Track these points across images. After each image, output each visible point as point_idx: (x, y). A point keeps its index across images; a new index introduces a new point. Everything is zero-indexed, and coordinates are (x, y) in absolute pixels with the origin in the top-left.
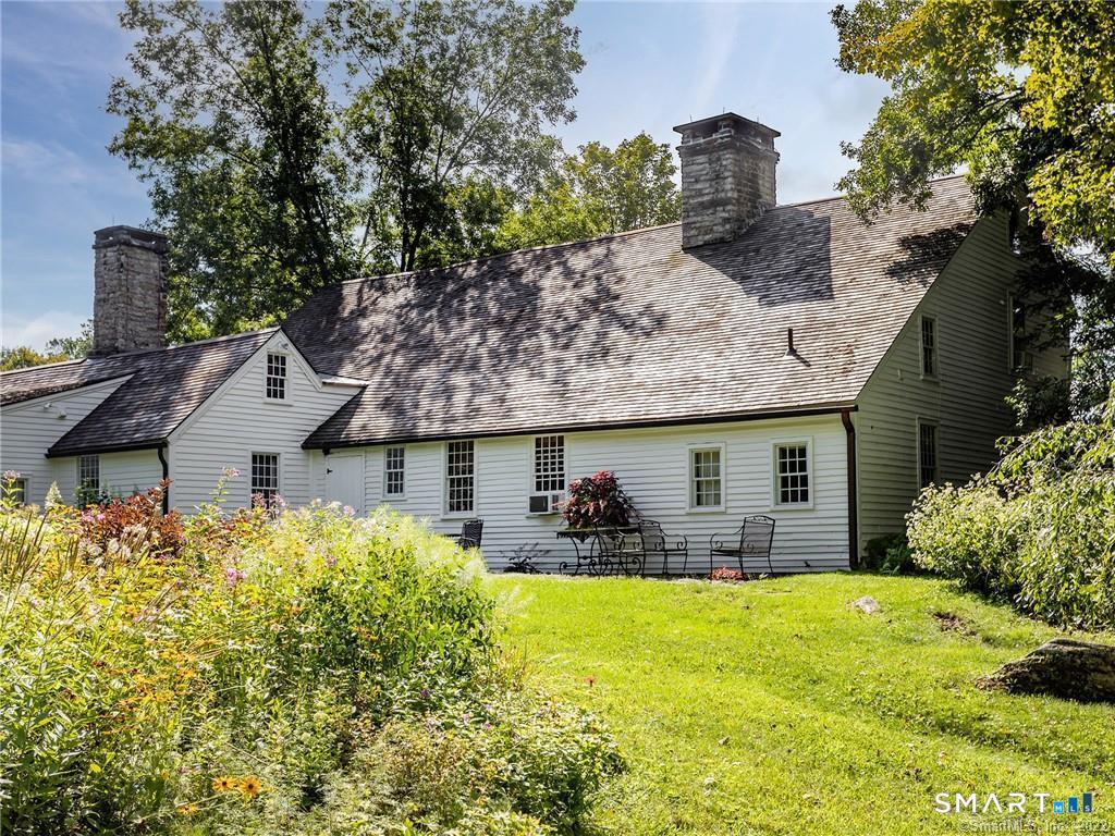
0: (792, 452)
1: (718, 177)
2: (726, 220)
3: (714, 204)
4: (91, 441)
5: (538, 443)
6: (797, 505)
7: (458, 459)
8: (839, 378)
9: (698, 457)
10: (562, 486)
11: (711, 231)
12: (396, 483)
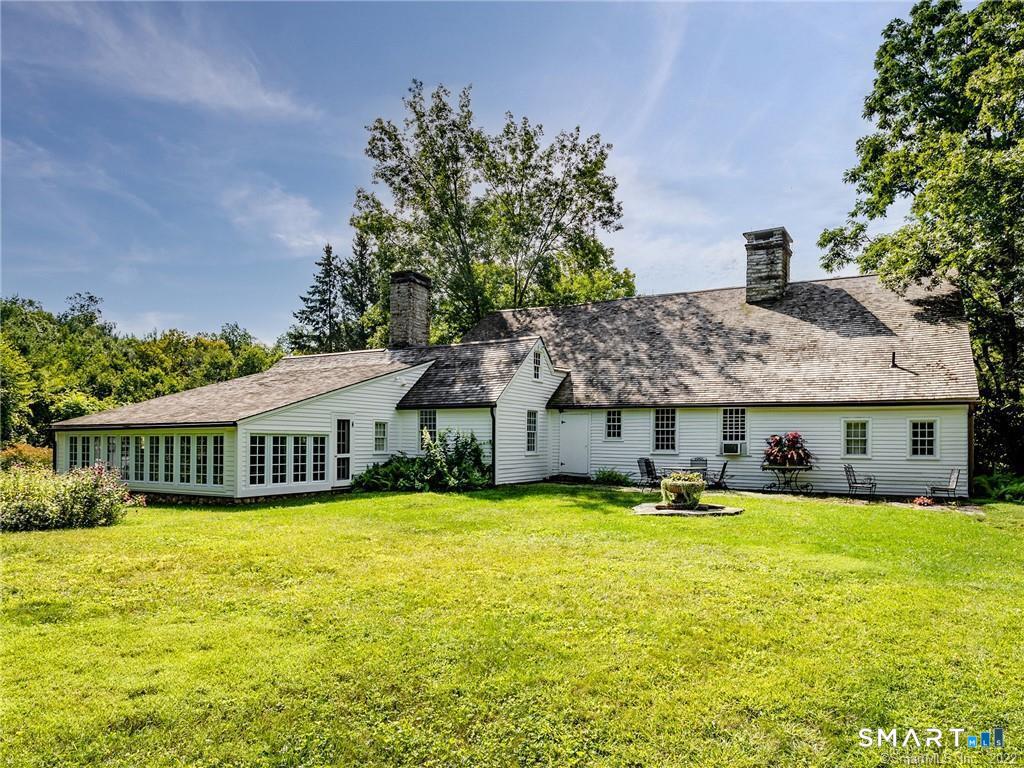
0: (923, 425)
1: (772, 263)
2: (777, 288)
3: (769, 278)
4: (429, 401)
5: (725, 412)
6: (926, 457)
7: (663, 419)
8: (951, 383)
9: (849, 426)
10: (743, 438)
11: (766, 293)
12: (614, 431)
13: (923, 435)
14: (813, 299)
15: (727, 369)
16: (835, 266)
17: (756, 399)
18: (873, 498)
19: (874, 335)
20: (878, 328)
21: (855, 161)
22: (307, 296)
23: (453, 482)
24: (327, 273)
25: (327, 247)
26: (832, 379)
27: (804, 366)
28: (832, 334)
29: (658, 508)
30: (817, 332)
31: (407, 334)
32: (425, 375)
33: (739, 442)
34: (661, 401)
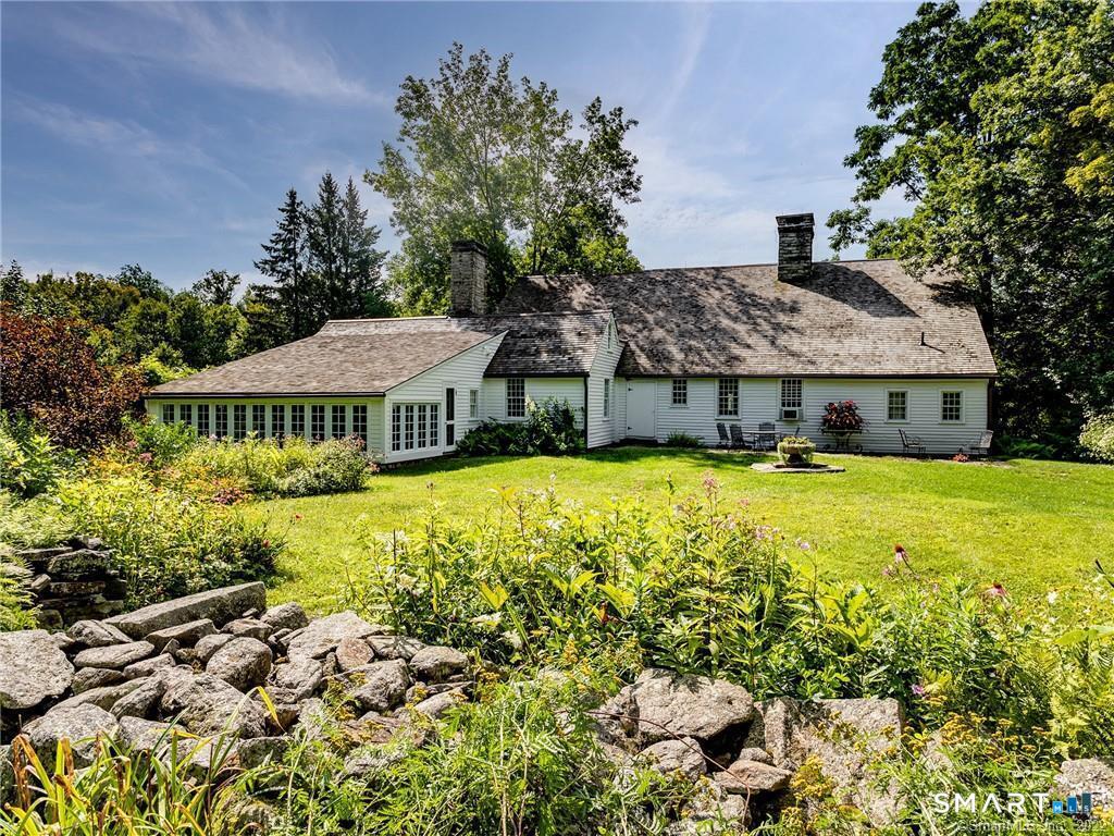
0: (952, 396)
1: (802, 245)
2: (804, 268)
3: (799, 259)
4: (518, 370)
5: (784, 382)
6: (954, 421)
7: (726, 388)
8: (973, 360)
9: (891, 395)
10: (799, 405)
11: (797, 272)
12: (680, 398)
13: (951, 403)
14: (838, 280)
15: (778, 342)
16: (842, 246)
17: (811, 370)
18: (922, 456)
19: (900, 316)
20: (901, 309)
21: (854, 147)
22: (270, 245)
23: (563, 446)
24: (292, 219)
25: (291, 192)
26: (874, 355)
27: (847, 342)
28: (864, 313)
29: (778, 467)
30: (851, 312)
31: (470, 302)
32: (503, 345)
33: (796, 409)
34: (725, 370)
